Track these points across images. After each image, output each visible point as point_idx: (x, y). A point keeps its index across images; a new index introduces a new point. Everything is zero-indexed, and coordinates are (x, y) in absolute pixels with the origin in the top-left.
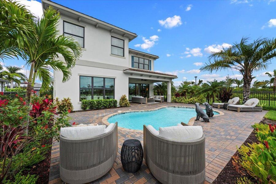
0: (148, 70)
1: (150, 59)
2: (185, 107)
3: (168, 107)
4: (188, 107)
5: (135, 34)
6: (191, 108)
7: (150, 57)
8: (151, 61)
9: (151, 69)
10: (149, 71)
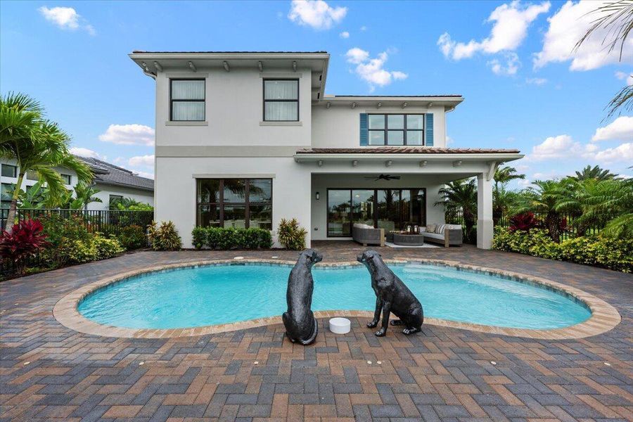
0: (423, 145)
1: (429, 112)
2: (484, 269)
3: (423, 263)
4: (495, 274)
5: (322, 52)
6: (510, 278)
7: (427, 105)
8: (431, 116)
9: (431, 141)
10: (425, 147)
